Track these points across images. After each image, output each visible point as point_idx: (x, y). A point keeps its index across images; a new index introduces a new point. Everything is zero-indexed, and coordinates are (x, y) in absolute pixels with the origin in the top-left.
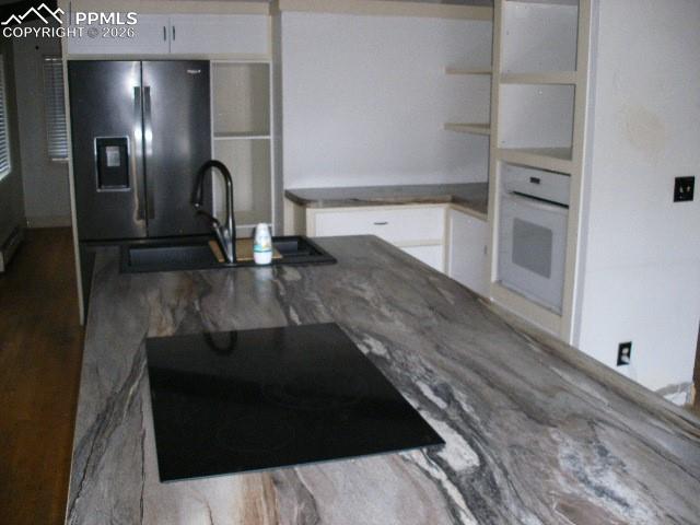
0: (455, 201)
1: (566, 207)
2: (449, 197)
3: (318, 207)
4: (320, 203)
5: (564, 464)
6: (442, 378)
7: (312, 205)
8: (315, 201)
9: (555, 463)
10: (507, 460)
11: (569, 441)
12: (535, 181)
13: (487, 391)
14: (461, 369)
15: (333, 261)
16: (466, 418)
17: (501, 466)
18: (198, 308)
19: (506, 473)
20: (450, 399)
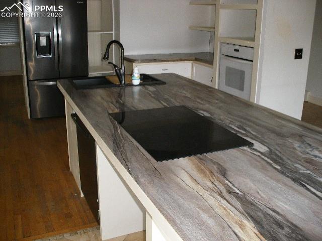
0: (196, 60)
1: (252, 61)
2: (194, 58)
3: (139, 63)
4: (140, 62)
5: (298, 149)
6: (238, 124)
7: (135, 62)
8: (138, 60)
9: (295, 148)
10: (278, 149)
11: (296, 142)
12: (237, 50)
13: (257, 127)
14: (242, 120)
15: (164, 83)
16: (255, 136)
17: (277, 150)
18: (122, 102)
19: (280, 153)
20: (245, 130)
